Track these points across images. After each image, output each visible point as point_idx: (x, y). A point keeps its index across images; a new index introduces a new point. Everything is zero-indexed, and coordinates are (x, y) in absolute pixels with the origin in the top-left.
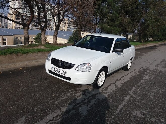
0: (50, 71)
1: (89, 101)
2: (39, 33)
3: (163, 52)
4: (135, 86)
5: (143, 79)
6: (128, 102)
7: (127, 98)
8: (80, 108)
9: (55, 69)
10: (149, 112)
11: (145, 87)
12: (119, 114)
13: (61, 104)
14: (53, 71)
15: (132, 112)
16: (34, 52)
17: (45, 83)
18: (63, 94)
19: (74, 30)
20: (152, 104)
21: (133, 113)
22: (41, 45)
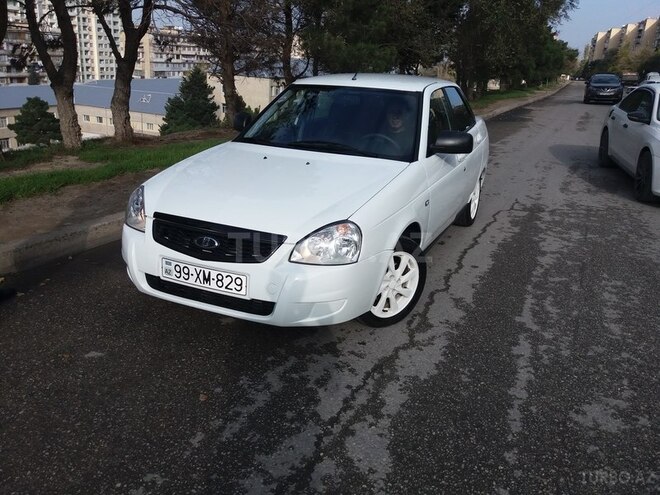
0: (153, 281)
1: (375, 396)
2: (29, 99)
3: (556, 130)
4: (529, 288)
5: (544, 254)
6: (536, 369)
7: (524, 348)
8: (350, 443)
9: (182, 266)
10: (635, 398)
11: (567, 286)
12: (526, 438)
13: (254, 437)
14: (172, 278)
15: (572, 414)
16: (41, 190)
17: (139, 341)
18: (244, 381)
19: (185, 73)
20: (629, 360)
21: (579, 418)
22: (63, 151)
